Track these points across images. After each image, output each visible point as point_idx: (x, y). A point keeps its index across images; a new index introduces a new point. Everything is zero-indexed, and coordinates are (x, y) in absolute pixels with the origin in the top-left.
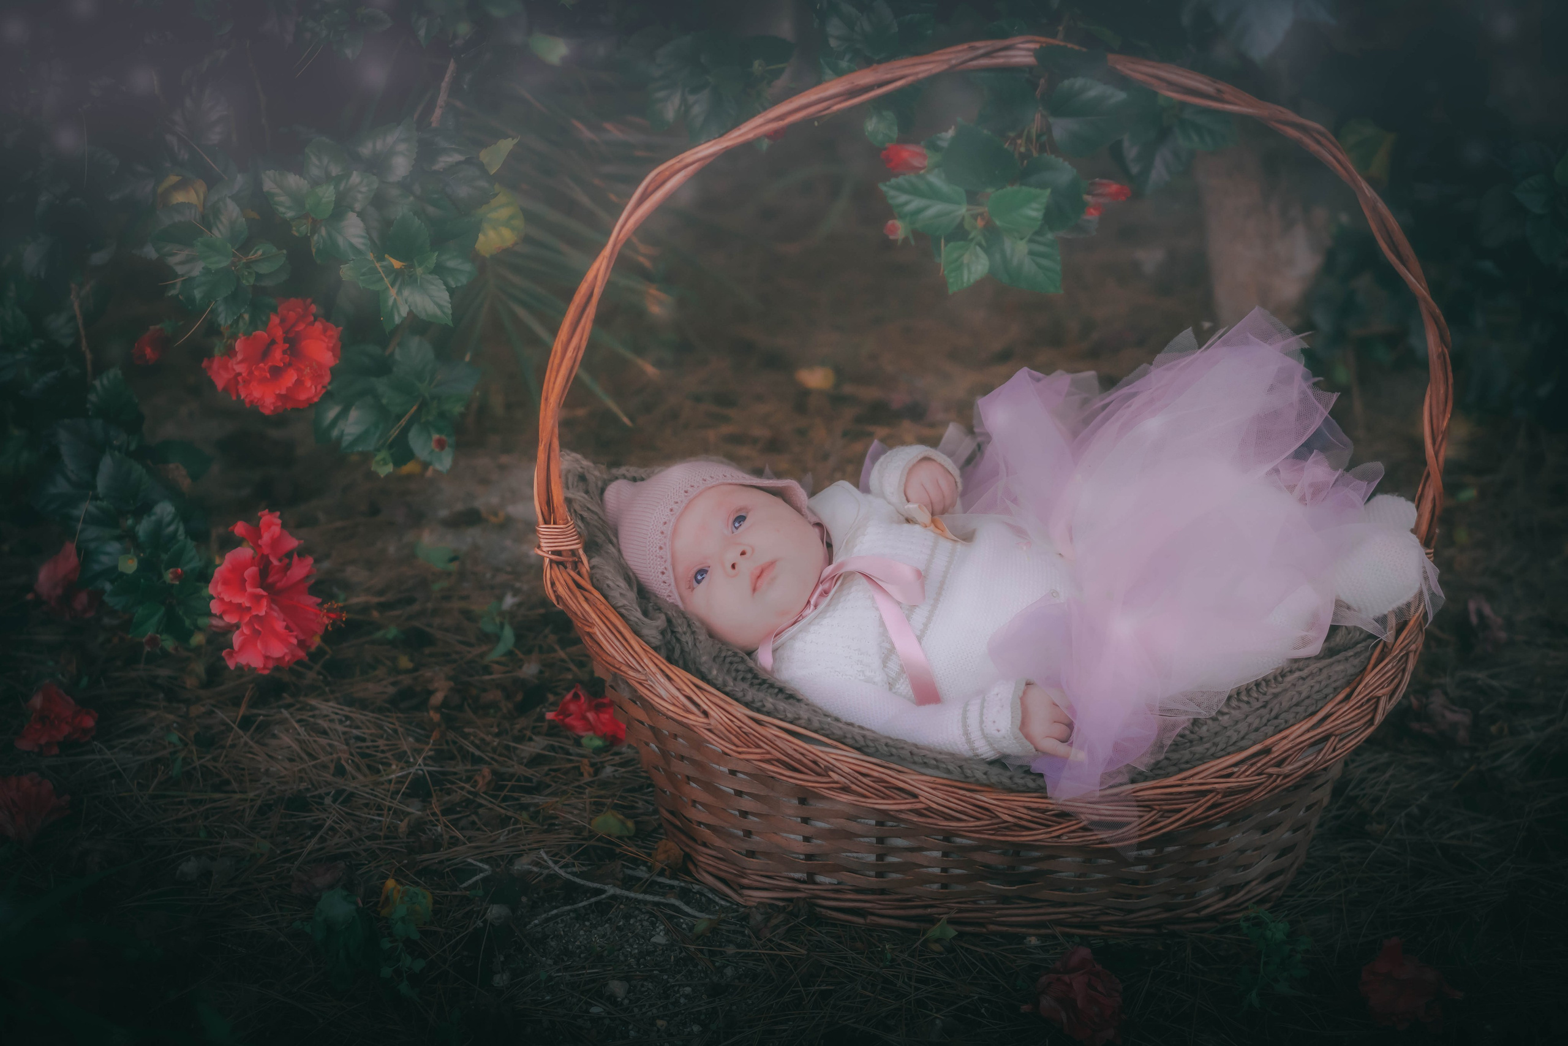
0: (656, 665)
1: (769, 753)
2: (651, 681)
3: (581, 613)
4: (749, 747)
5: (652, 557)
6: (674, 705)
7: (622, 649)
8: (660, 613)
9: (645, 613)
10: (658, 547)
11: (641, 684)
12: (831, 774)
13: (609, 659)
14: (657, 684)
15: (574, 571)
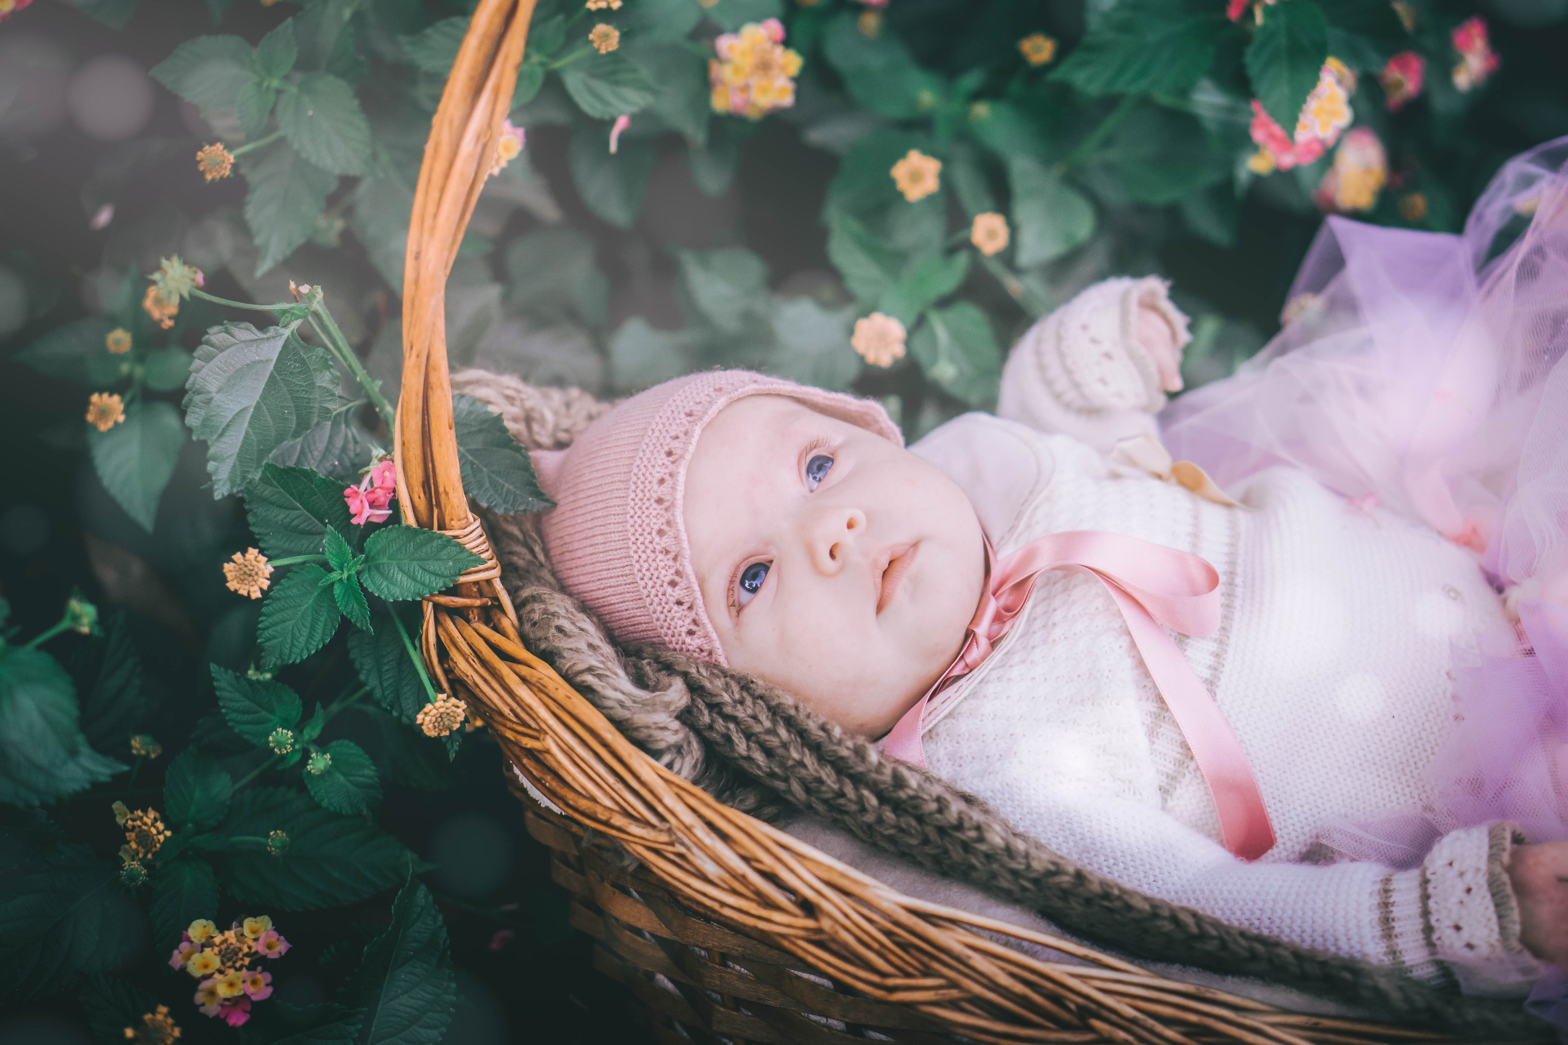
0: (694, 810)
1: (953, 985)
2: (683, 844)
3: (512, 710)
4: (908, 975)
5: (644, 556)
6: (734, 892)
7: (611, 780)
8: (669, 675)
9: (640, 681)
10: (654, 533)
11: (657, 852)
12: (1097, 1024)
13: (583, 804)
14: (695, 850)
15: (487, 624)
